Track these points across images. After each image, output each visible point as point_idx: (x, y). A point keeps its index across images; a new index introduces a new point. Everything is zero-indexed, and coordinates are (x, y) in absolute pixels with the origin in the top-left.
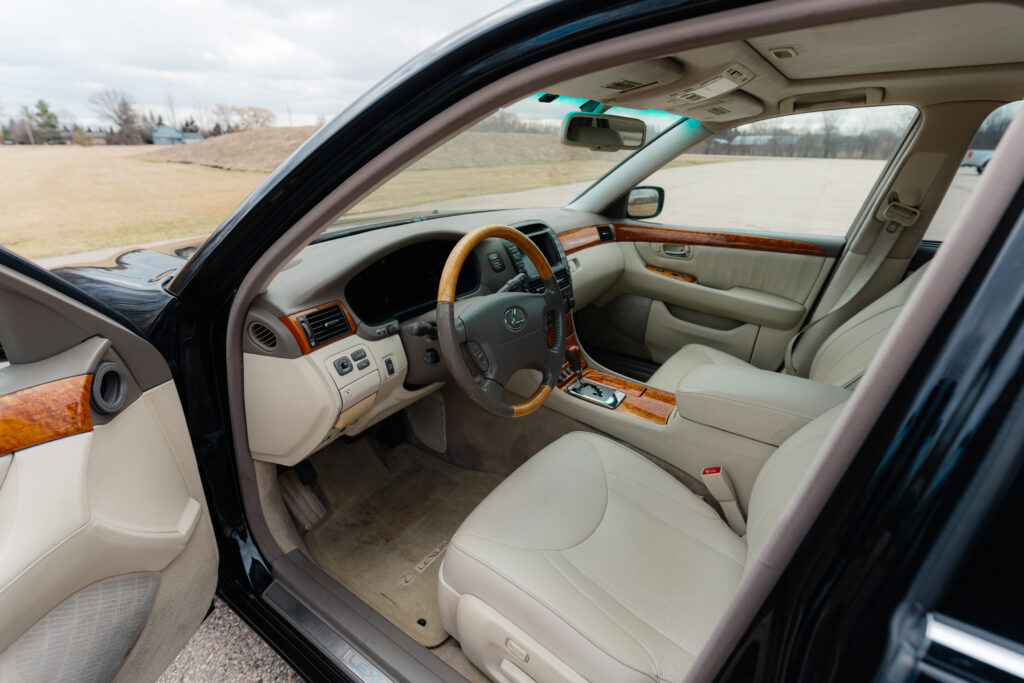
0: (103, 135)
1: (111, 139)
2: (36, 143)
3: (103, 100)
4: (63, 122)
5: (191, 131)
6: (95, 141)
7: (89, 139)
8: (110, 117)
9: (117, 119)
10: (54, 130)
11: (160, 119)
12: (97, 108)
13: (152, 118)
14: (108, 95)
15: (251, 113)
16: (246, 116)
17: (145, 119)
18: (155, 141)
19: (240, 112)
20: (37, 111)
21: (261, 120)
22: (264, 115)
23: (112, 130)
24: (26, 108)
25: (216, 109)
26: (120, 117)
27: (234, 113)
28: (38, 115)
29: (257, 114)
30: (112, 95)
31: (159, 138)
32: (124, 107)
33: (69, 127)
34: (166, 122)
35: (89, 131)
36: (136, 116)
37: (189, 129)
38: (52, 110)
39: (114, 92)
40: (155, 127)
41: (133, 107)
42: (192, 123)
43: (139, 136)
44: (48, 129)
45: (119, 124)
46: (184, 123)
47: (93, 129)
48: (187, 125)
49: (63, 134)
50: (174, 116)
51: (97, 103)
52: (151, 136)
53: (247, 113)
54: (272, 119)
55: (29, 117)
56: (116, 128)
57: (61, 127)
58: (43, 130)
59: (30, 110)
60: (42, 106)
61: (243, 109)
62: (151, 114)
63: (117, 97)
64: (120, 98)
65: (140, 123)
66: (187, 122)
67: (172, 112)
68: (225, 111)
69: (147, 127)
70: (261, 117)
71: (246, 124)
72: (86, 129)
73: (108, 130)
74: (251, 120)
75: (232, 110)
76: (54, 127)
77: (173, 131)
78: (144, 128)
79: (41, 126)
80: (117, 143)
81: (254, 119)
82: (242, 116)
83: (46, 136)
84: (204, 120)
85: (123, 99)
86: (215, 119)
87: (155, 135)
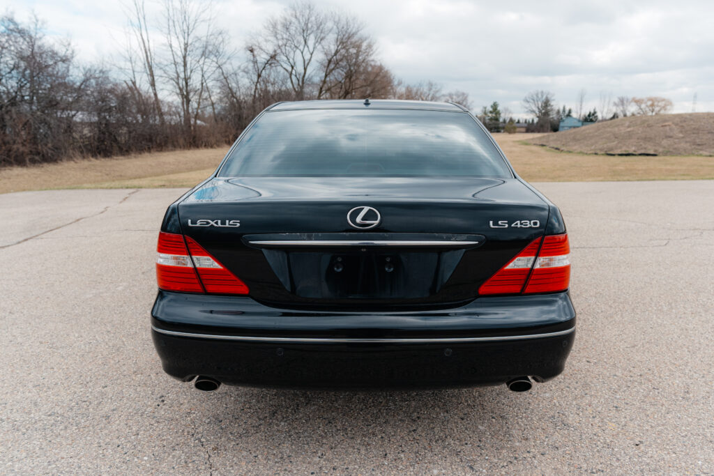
0: (526, 125)
1: (530, 128)
3: (534, 100)
4: (504, 116)
5: (591, 121)
6: (518, 130)
7: (515, 128)
8: (533, 111)
9: (537, 113)
10: (497, 122)
11: (570, 112)
12: (527, 105)
13: (564, 111)
14: (537, 95)
15: (649, 103)
16: (643, 106)
17: (558, 112)
18: (560, 129)
19: (638, 102)
20: (491, 109)
21: (657, 109)
22: (662, 104)
23: (533, 121)
24: (485, 108)
25: (616, 100)
26: (540, 112)
27: (633, 104)
28: (491, 112)
29: (653, 102)
30: (540, 96)
31: (563, 127)
32: (546, 103)
33: (507, 121)
34: (574, 115)
35: (519, 122)
36: (552, 110)
37: (590, 119)
38: (499, 108)
39: (542, 92)
40: (564, 119)
41: (552, 103)
42: (595, 113)
43: (549, 126)
44: (493, 121)
45: (538, 117)
46: (587, 114)
47: (521, 121)
48: (589, 116)
49: (501, 125)
50: (581, 109)
51: (528, 102)
52: (558, 125)
53: (646, 103)
54: (668, 107)
55: (485, 113)
56: (536, 120)
57: (501, 120)
58: (491, 123)
59: (487, 109)
60: (495, 106)
61: (643, 100)
62: (564, 108)
63: (542, 96)
64: (544, 97)
65: (553, 116)
66: (590, 113)
67: (581, 105)
68: (625, 102)
69: (558, 119)
70: (658, 106)
71: (642, 113)
72: (517, 121)
73: (531, 121)
74: (647, 109)
75: (632, 101)
76: (497, 119)
77: (576, 121)
78: (556, 119)
79: (491, 119)
80: (533, 131)
81: (651, 108)
82: (640, 106)
83: (491, 126)
84: (605, 110)
85: (547, 98)
86: (614, 110)
87: (562, 124)
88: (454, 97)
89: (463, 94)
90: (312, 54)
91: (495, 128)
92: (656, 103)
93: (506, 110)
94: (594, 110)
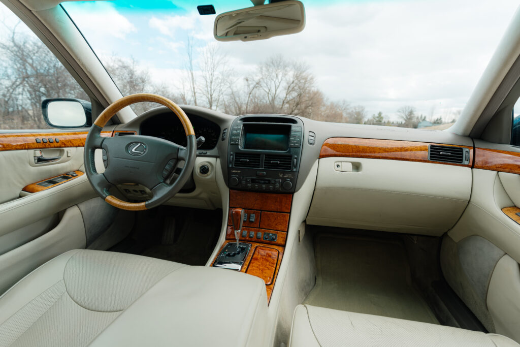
0: (398, 124)
1: (401, 125)
3: (403, 111)
4: (385, 120)
5: (438, 123)
9: (405, 118)
10: (380, 121)
11: (425, 118)
12: (399, 114)
14: (405, 108)
17: (417, 118)
18: (419, 127)
23: (402, 122)
24: (374, 115)
26: (407, 117)
28: (377, 117)
30: (407, 108)
32: (411, 113)
34: (427, 119)
35: (393, 123)
36: (414, 117)
38: (382, 115)
39: (409, 107)
40: (421, 121)
41: (415, 113)
42: (440, 119)
43: (412, 125)
45: (405, 120)
46: (436, 119)
47: (395, 122)
48: (437, 120)
49: (383, 123)
51: (400, 112)
52: (418, 125)
55: (374, 118)
56: (404, 122)
57: (383, 121)
60: (380, 114)
62: (422, 116)
63: (409, 109)
65: (415, 120)
69: (417, 122)
73: (400, 122)
77: (428, 123)
79: (377, 120)
85: (411, 110)
86: (453, 117)
87: (420, 125)
88: (357, 108)
89: (362, 107)
90: (280, 83)
91: (378, 124)
93: (386, 116)
94: (440, 117)
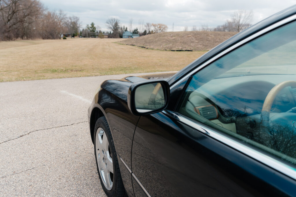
0: (108, 34)
1: (110, 36)
2: (88, 37)
3: (111, 22)
4: (97, 30)
5: (136, 33)
6: (105, 36)
7: (103, 36)
8: (111, 28)
9: (113, 29)
10: (94, 33)
11: (126, 29)
12: (108, 25)
13: (124, 28)
14: (112, 20)
15: (159, 26)
17: (121, 29)
18: (123, 37)
19: (154, 26)
20: (91, 26)
21: (162, 29)
22: (163, 27)
23: (110, 32)
24: (88, 25)
25: (146, 24)
26: (114, 28)
27: (152, 26)
28: (91, 27)
29: (160, 26)
30: (113, 20)
31: (124, 36)
32: (116, 24)
33: (98, 32)
34: (128, 30)
35: (104, 33)
36: (119, 28)
37: (135, 32)
38: (95, 26)
40: (124, 32)
41: (119, 24)
42: (137, 30)
43: (118, 35)
44: (92, 32)
45: (113, 31)
47: (105, 32)
48: (135, 31)
49: (96, 34)
50: (131, 27)
51: (108, 23)
52: (122, 35)
53: (157, 26)
54: (166, 28)
55: (88, 28)
56: (112, 32)
57: (96, 31)
58: (91, 33)
59: (89, 26)
60: (93, 24)
61: (156, 25)
62: (124, 27)
63: (114, 21)
64: (115, 22)
65: (120, 30)
66: (135, 30)
67: (131, 26)
68: (149, 25)
69: (122, 32)
70: (162, 28)
71: (156, 30)
72: (103, 32)
73: (109, 32)
74: (158, 29)
75: (152, 25)
76: (94, 31)
77: (130, 33)
78: (121, 32)
79: (91, 31)
80: (111, 37)
81: (159, 28)
82: (155, 27)
83: (91, 35)
84: (141, 29)
85: (116, 22)
86: (145, 28)
87: (124, 34)
88: (72, 19)
91: (93, 35)
92: (161, 26)
93: (98, 27)
94: (137, 28)
